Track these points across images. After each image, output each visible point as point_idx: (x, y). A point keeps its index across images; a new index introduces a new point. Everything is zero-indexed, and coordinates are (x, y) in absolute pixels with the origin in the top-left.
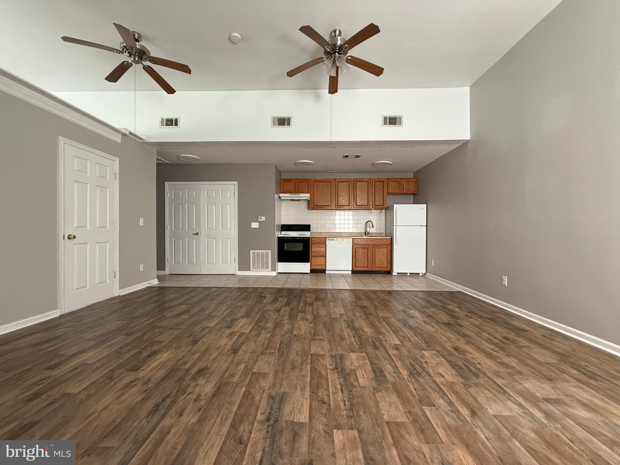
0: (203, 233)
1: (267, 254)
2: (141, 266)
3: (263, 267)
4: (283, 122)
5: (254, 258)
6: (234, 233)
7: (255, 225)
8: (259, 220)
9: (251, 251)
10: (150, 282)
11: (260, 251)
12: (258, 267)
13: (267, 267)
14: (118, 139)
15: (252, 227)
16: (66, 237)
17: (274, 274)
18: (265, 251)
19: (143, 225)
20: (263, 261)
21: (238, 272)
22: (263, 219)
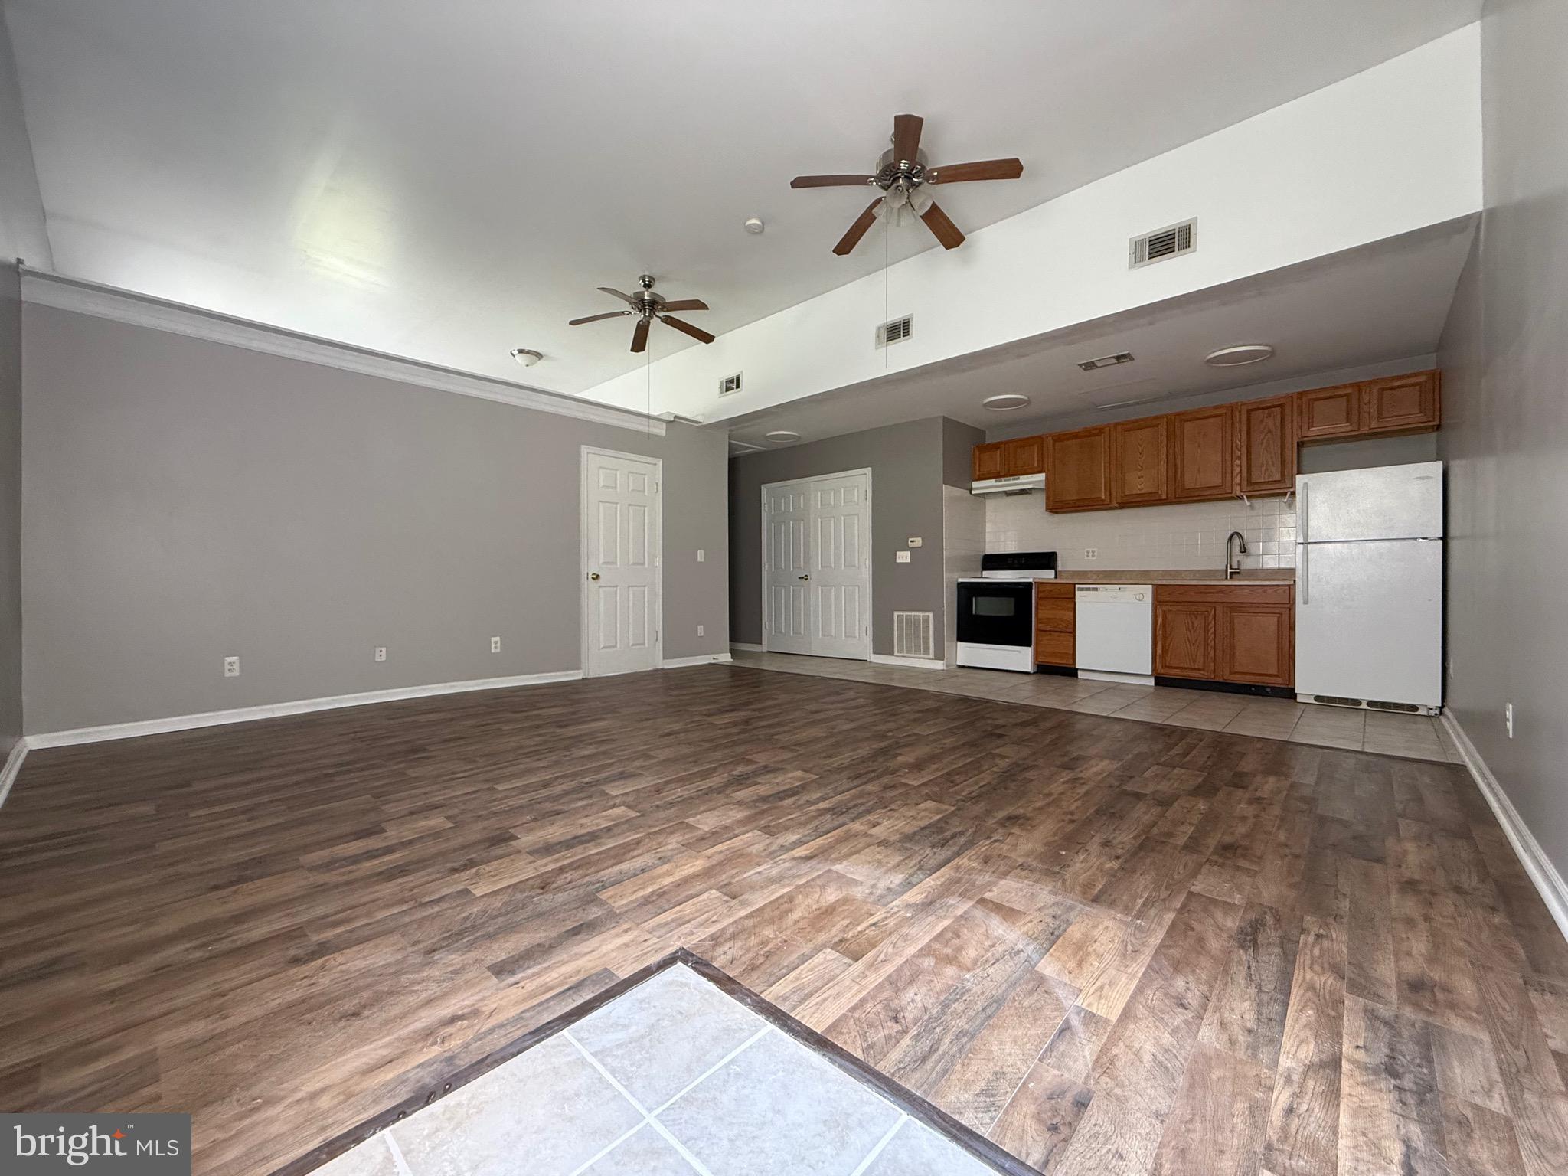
0: (813, 577)
1: (926, 620)
2: (700, 628)
3: (917, 650)
4: (898, 331)
5: (900, 628)
6: (866, 574)
7: (903, 557)
8: (911, 545)
9: (896, 614)
10: (715, 656)
11: (913, 614)
12: (909, 650)
13: (926, 651)
14: (661, 430)
15: (898, 561)
16: (590, 577)
17: (939, 665)
18: (921, 614)
19: (703, 560)
20: (917, 636)
21: (873, 656)
22: (918, 542)
